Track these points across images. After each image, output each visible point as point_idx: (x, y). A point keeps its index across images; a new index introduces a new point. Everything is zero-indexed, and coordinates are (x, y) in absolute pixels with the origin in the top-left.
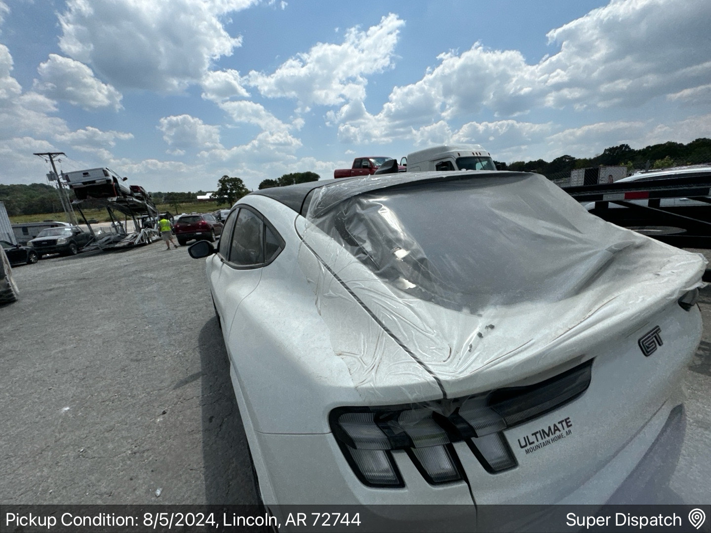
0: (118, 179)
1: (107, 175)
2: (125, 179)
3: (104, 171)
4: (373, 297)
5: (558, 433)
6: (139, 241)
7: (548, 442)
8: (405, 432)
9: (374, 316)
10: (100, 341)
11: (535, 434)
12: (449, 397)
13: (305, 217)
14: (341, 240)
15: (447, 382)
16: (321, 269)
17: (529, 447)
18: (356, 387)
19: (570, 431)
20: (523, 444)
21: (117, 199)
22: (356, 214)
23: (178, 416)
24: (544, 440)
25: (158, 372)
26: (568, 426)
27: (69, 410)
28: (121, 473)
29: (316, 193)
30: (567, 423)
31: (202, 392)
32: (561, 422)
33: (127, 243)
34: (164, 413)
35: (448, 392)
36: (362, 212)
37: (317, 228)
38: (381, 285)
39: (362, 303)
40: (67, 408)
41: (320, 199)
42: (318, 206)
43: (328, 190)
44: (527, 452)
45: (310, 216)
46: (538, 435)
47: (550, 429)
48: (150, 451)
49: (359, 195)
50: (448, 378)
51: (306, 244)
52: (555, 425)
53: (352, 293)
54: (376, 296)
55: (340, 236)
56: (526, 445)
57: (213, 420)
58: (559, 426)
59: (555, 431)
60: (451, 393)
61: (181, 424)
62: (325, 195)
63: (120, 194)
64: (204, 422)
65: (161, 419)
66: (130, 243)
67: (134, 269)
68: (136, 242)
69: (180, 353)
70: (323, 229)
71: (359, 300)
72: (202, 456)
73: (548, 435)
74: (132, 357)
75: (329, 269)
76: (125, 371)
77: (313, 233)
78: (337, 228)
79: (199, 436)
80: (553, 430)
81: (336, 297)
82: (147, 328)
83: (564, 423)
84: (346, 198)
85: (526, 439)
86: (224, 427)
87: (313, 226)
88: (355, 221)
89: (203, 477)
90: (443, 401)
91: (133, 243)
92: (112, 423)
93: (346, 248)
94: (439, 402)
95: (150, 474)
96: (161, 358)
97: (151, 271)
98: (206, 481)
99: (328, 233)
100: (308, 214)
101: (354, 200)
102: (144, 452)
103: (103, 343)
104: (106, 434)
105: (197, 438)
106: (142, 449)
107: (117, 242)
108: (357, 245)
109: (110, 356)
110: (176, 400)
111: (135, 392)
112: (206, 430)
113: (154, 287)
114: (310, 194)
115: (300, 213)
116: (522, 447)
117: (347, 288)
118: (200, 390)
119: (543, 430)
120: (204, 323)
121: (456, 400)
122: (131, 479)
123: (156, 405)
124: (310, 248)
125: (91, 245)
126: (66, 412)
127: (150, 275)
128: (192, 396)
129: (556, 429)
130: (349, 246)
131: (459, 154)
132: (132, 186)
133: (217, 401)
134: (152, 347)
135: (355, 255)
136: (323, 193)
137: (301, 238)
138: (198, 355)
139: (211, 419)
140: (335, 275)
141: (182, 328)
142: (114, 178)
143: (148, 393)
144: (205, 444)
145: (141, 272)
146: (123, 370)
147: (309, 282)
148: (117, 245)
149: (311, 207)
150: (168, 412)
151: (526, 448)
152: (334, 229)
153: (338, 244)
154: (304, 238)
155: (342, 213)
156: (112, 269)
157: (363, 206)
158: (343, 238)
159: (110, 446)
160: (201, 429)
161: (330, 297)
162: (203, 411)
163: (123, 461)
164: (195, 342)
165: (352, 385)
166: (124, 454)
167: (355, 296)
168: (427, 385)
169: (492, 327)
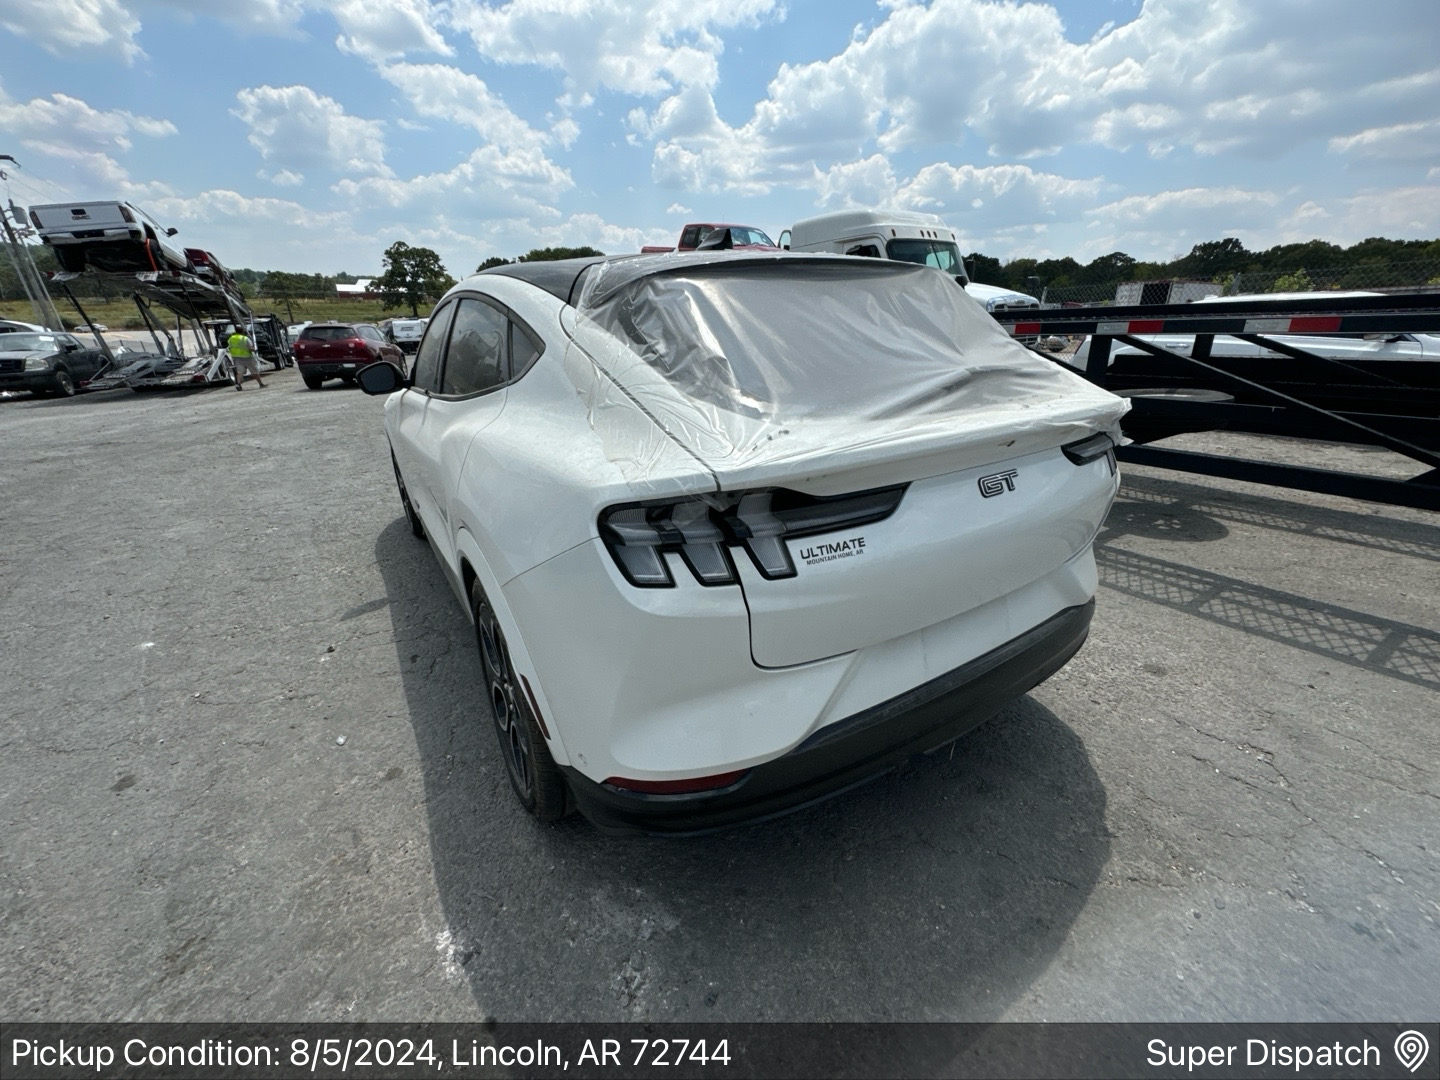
0: (154, 230)
1: (129, 219)
2: (172, 232)
3: (122, 209)
4: (658, 402)
5: (847, 550)
6: (216, 375)
7: (834, 557)
8: (677, 529)
9: (657, 422)
10: (180, 550)
11: (821, 547)
12: (723, 490)
13: (575, 308)
14: (625, 336)
15: (722, 473)
16: (595, 373)
17: (811, 558)
18: (628, 484)
19: (861, 551)
20: (806, 555)
21: (159, 276)
22: (647, 301)
23: (356, 655)
24: (830, 555)
25: (308, 597)
26: (860, 546)
27: (154, 647)
28: (274, 721)
29: (594, 271)
30: (860, 543)
31: (394, 625)
32: (853, 541)
33: (190, 377)
34: (331, 650)
35: (722, 483)
36: (656, 299)
37: (593, 323)
38: (670, 389)
39: (644, 409)
40: (150, 644)
41: (598, 280)
42: (595, 291)
43: (611, 268)
44: (809, 563)
45: (582, 306)
46: (824, 549)
47: (838, 545)
48: (316, 697)
49: (654, 275)
50: (723, 469)
51: (576, 344)
52: (845, 543)
53: (633, 399)
54: (662, 400)
55: (624, 332)
56: (809, 557)
57: (418, 659)
58: (851, 544)
59: (844, 547)
60: (727, 485)
61: (363, 664)
62: (606, 274)
63: (165, 267)
64: (402, 662)
65: (328, 659)
66: (196, 377)
67: (215, 429)
68: (210, 376)
69: (344, 572)
70: (601, 325)
71: (641, 406)
72: (405, 701)
73: (836, 551)
74: (252, 573)
75: (606, 373)
76: (242, 594)
77: (587, 330)
78: (621, 322)
79: (398, 678)
80: (842, 546)
81: (612, 407)
82: (269, 531)
83: (856, 543)
84: (634, 278)
85: (810, 552)
86: (437, 668)
87: (587, 319)
88: (644, 312)
89: (410, 725)
90: (716, 495)
91: (202, 377)
92: (239, 664)
93: (630, 347)
94: (713, 495)
95: (322, 722)
96: (309, 578)
97: (254, 433)
98: (415, 727)
99: (608, 329)
100: (581, 303)
101: (645, 281)
102: (305, 697)
103: (189, 552)
104: (234, 677)
105: (393, 682)
106: (300, 694)
107: (165, 374)
108: (645, 343)
109: (208, 573)
110: (348, 635)
111: (270, 624)
112: (405, 673)
113: (269, 465)
114: (583, 273)
115: (568, 302)
116: (804, 558)
117: (628, 394)
118: (390, 622)
119: (830, 546)
120: (382, 528)
121: (731, 494)
122: (293, 727)
123: (311, 640)
124: (582, 349)
125: (107, 376)
126: (150, 650)
127: (254, 442)
128: (375, 630)
129: (846, 546)
130: (635, 345)
131: (893, 232)
132: (188, 250)
133: (422, 636)
134: (289, 561)
135: (641, 356)
136: (603, 271)
137: (570, 337)
138: (376, 573)
139: (414, 659)
140: (614, 380)
141: (340, 534)
142: (147, 228)
143: (296, 626)
144: (408, 688)
145: (231, 435)
146: (239, 592)
147: (579, 393)
148: (167, 381)
149: (585, 292)
150: (338, 649)
151: (808, 560)
152: (616, 323)
153: (621, 343)
154: (574, 337)
155: (628, 300)
156: (167, 428)
157: (657, 292)
158: (628, 334)
159: (245, 690)
160: (398, 670)
161: (607, 407)
162: (399, 650)
163: (273, 707)
164: (369, 555)
165: (624, 482)
166: (272, 700)
167: (637, 402)
168: (702, 476)
169: (786, 432)
